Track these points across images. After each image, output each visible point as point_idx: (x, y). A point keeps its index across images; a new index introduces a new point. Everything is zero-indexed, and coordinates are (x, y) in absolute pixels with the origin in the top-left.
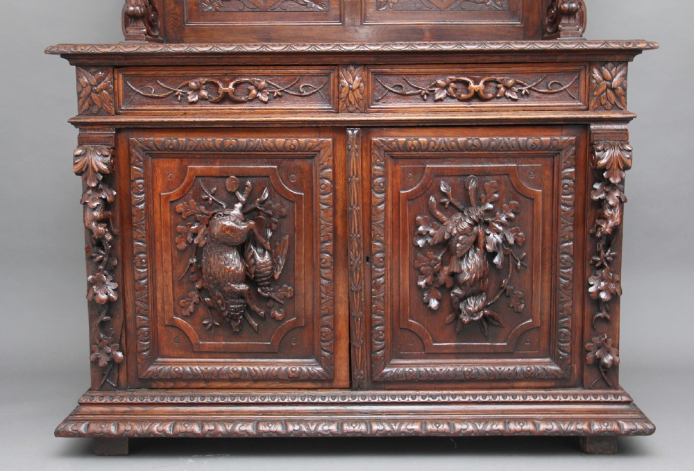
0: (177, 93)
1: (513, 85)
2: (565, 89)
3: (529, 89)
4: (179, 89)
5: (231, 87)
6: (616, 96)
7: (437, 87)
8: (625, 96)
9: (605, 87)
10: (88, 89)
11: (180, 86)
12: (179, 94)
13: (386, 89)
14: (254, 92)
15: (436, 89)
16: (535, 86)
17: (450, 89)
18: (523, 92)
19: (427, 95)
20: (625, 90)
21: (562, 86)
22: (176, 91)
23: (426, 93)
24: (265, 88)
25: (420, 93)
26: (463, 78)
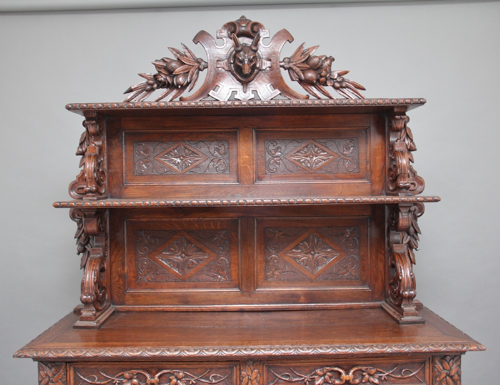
0: (114, 382)
1: (375, 373)
2: (414, 375)
3: (387, 375)
4: (117, 378)
5: (156, 378)
6: (453, 380)
7: (316, 375)
8: (460, 380)
9: (445, 375)
10: (47, 379)
11: (117, 376)
12: (116, 382)
13: (277, 377)
14: (175, 380)
15: (316, 377)
16: (392, 373)
17: (326, 377)
18: (383, 379)
19: (309, 382)
20: (460, 376)
21: (412, 373)
22: (114, 380)
23: (308, 380)
24: (183, 378)
25: (304, 380)
26: (336, 369)
